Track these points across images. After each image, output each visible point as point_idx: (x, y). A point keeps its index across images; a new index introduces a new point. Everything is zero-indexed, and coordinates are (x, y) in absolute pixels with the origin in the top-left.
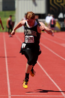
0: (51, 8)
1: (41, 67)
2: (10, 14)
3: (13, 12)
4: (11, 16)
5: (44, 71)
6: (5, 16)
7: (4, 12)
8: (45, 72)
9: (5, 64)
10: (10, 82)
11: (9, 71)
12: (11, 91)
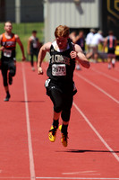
0: (109, 18)
1: (91, 125)
2: (33, 29)
3: (39, 24)
4: (35, 32)
5: (96, 132)
6: (26, 33)
7: (23, 25)
8: (98, 134)
9: (26, 121)
10: (33, 153)
11: (31, 132)
12: (35, 169)
